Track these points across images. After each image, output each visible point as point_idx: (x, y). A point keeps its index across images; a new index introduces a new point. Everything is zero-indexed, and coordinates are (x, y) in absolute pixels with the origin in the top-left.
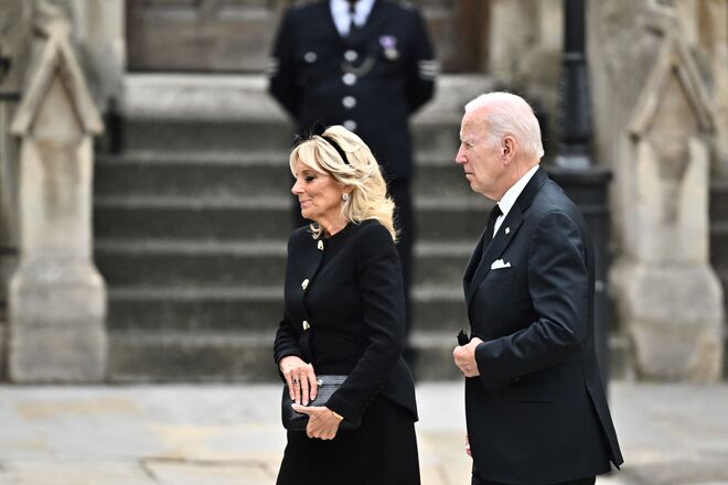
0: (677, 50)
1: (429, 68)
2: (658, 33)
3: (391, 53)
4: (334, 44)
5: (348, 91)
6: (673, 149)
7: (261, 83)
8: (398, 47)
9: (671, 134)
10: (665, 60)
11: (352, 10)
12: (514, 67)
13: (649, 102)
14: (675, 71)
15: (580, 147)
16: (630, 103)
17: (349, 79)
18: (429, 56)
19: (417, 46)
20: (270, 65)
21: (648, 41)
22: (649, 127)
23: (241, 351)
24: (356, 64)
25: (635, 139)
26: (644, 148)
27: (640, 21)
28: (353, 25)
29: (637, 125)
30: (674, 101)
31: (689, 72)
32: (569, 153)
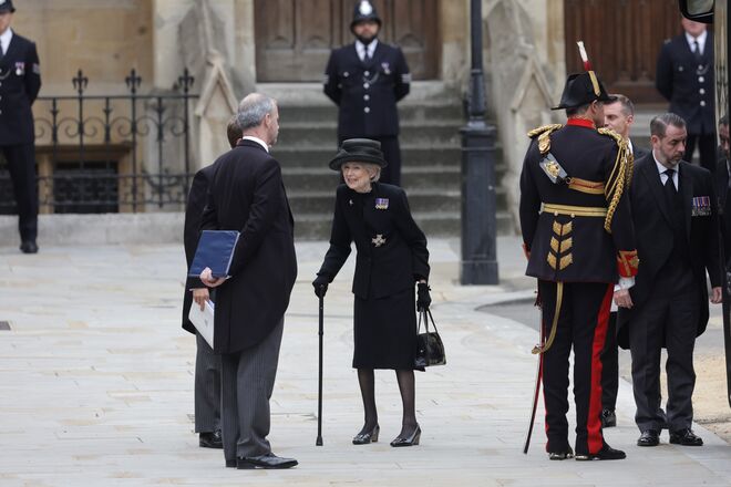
0: (534, 66)
1: (406, 78)
2: (525, 58)
3: (387, 71)
4: (359, 67)
5: (365, 92)
6: (533, 117)
8: (389, 68)
9: (532, 108)
10: (528, 72)
11: (366, 49)
12: (455, 76)
13: (520, 93)
14: (533, 77)
15: (480, 117)
16: (511, 93)
17: (366, 86)
18: (407, 72)
19: (400, 66)
20: (325, 78)
21: (520, 61)
22: (520, 106)
23: (313, 224)
24: (369, 78)
25: (514, 112)
26: (518, 116)
27: (517, 52)
28: (366, 56)
29: (514, 105)
30: (533, 92)
31: (541, 77)
32: (475, 120)
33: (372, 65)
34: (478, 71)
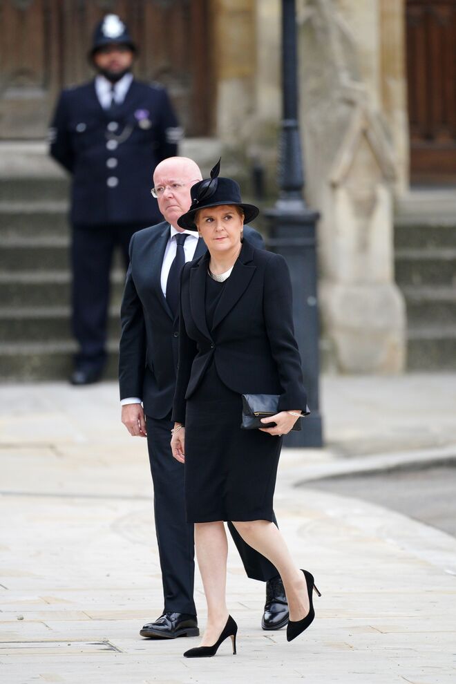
0: (366, 117)
1: (175, 134)
2: (351, 103)
3: (145, 123)
5: (111, 154)
6: (364, 193)
7: (43, 148)
8: (150, 118)
9: (363, 182)
10: (357, 124)
11: (113, 90)
12: (237, 132)
13: (345, 158)
14: (365, 134)
16: (329, 158)
17: (112, 145)
18: (174, 124)
20: (51, 134)
21: (343, 110)
22: (346, 177)
23: (29, 358)
24: (118, 133)
25: (334, 186)
26: (342, 194)
27: (337, 94)
28: (113, 101)
29: (336, 175)
30: (364, 156)
31: (376, 134)
33: (122, 113)
34: (290, 123)
